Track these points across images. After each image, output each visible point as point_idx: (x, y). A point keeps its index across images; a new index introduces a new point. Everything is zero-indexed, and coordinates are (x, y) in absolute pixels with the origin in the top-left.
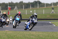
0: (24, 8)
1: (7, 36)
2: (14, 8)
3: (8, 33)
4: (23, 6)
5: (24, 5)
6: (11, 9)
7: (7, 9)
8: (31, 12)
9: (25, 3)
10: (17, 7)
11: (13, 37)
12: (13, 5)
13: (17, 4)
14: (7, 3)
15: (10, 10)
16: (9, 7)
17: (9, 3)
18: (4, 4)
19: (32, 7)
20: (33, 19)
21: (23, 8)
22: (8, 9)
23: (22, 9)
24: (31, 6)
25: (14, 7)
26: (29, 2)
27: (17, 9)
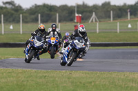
0: (113, 18)
1: (72, 82)
2: (90, 17)
3: (74, 76)
4: (112, 12)
5: (113, 10)
6: (82, 20)
7: (72, 20)
8: (130, 26)
9: (115, 6)
10: (96, 15)
11: (86, 85)
12: (86, 12)
13: (95, 7)
14: (72, 7)
15: (80, 23)
16: (77, 15)
17: (78, 6)
18: (64, 8)
19: (131, 15)
20: (75, 42)
21: (110, 17)
22: (76, 21)
23: (108, 19)
24: (129, 13)
25: (88, 14)
26: (125, 5)
27: (96, 21)
